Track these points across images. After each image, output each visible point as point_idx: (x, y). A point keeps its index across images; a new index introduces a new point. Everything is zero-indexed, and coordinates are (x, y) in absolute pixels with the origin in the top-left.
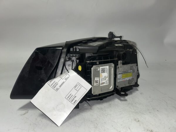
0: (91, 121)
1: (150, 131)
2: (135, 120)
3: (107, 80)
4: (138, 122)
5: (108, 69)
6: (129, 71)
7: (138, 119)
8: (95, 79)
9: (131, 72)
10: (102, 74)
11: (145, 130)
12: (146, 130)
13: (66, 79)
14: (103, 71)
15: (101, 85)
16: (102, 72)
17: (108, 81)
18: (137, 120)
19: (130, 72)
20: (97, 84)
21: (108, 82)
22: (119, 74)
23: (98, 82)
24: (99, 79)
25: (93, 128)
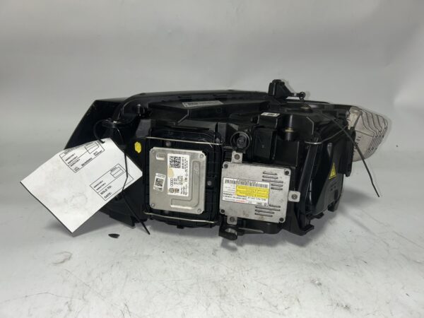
0: (214, 282)
1: (342, 306)
2: (313, 282)
3: (184, 185)
4: (318, 287)
5: (188, 163)
6: (261, 183)
7: (319, 279)
8: (156, 177)
9: (266, 186)
10: (174, 169)
11: (332, 305)
12: (335, 305)
13: (96, 154)
14: (176, 163)
15: (169, 193)
16: (172, 166)
17: (188, 189)
18: (317, 282)
19: (261, 186)
20: (160, 187)
21: (188, 191)
22: (228, 181)
23: (163, 184)
24: (164, 179)
25: (217, 296)
